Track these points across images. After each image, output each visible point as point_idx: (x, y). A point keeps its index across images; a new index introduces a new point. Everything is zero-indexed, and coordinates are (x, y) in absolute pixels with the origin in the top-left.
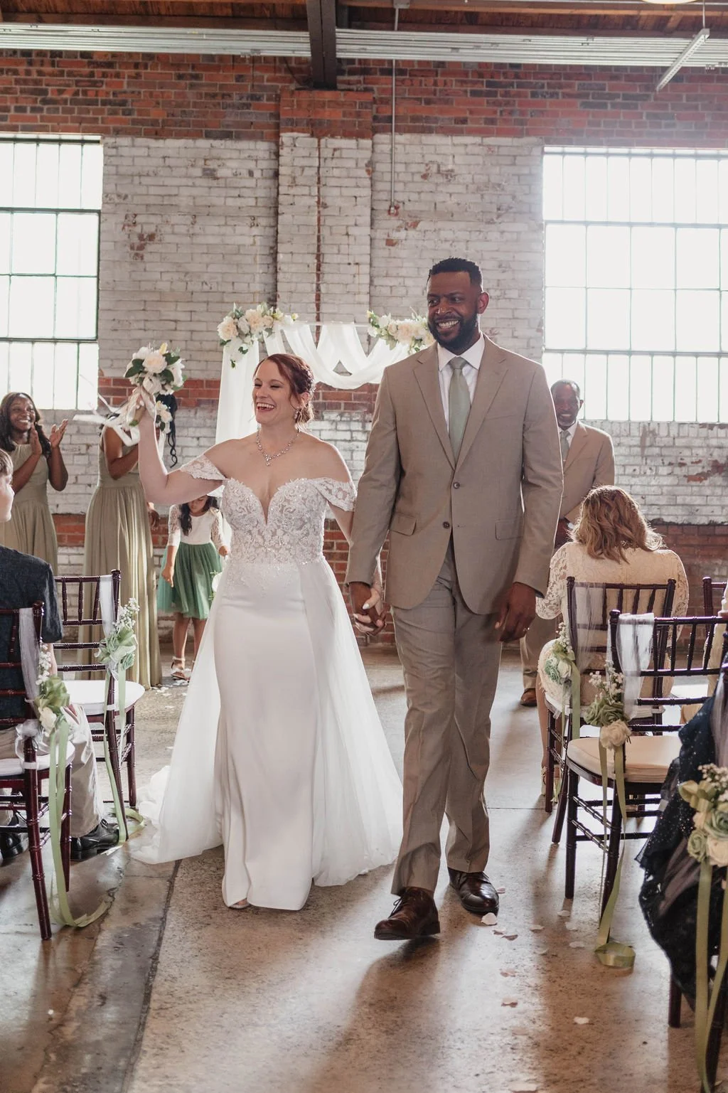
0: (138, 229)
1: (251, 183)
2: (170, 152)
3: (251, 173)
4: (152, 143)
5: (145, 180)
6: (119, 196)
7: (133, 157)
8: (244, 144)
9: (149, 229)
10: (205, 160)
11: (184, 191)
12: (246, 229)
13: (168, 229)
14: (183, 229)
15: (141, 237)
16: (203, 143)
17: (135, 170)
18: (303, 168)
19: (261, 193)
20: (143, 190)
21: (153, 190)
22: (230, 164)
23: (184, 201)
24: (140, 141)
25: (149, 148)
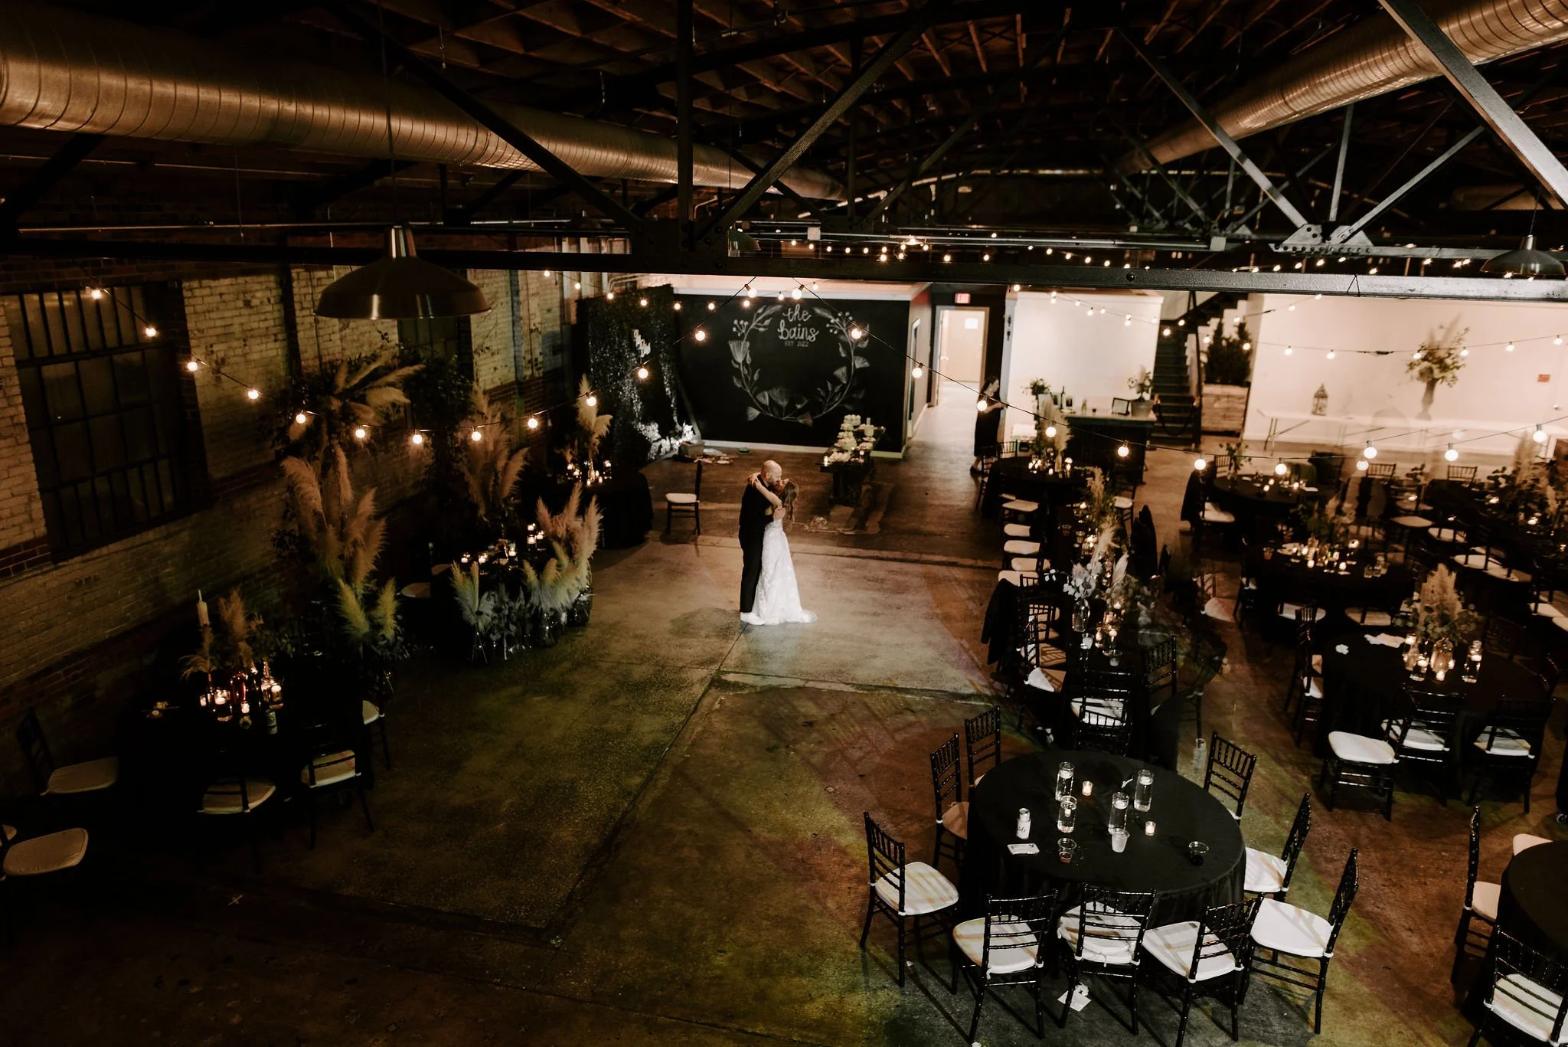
0: (214, 357)
1: (269, 308)
2: (224, 290)
3: (269, 300)
4: (212, 283)
5: (213, 315)
6: (199, 330)
7: (203, 297)
8: (262, 279)
9: (221, 355)
10: (244, 293)
11: (237, 321)
12: (271, 345)
13: (231, 353)
14: (239, 351)
15: (217, 362)
16: (241, 280)
17: (205, 308)
18: (305, 295)
19: (276, 315)
20: (211, 324)
21: (219, 323)
22: (259, 294)
23: (236, 329)
24: (205, 282)
25: (210, 287)
